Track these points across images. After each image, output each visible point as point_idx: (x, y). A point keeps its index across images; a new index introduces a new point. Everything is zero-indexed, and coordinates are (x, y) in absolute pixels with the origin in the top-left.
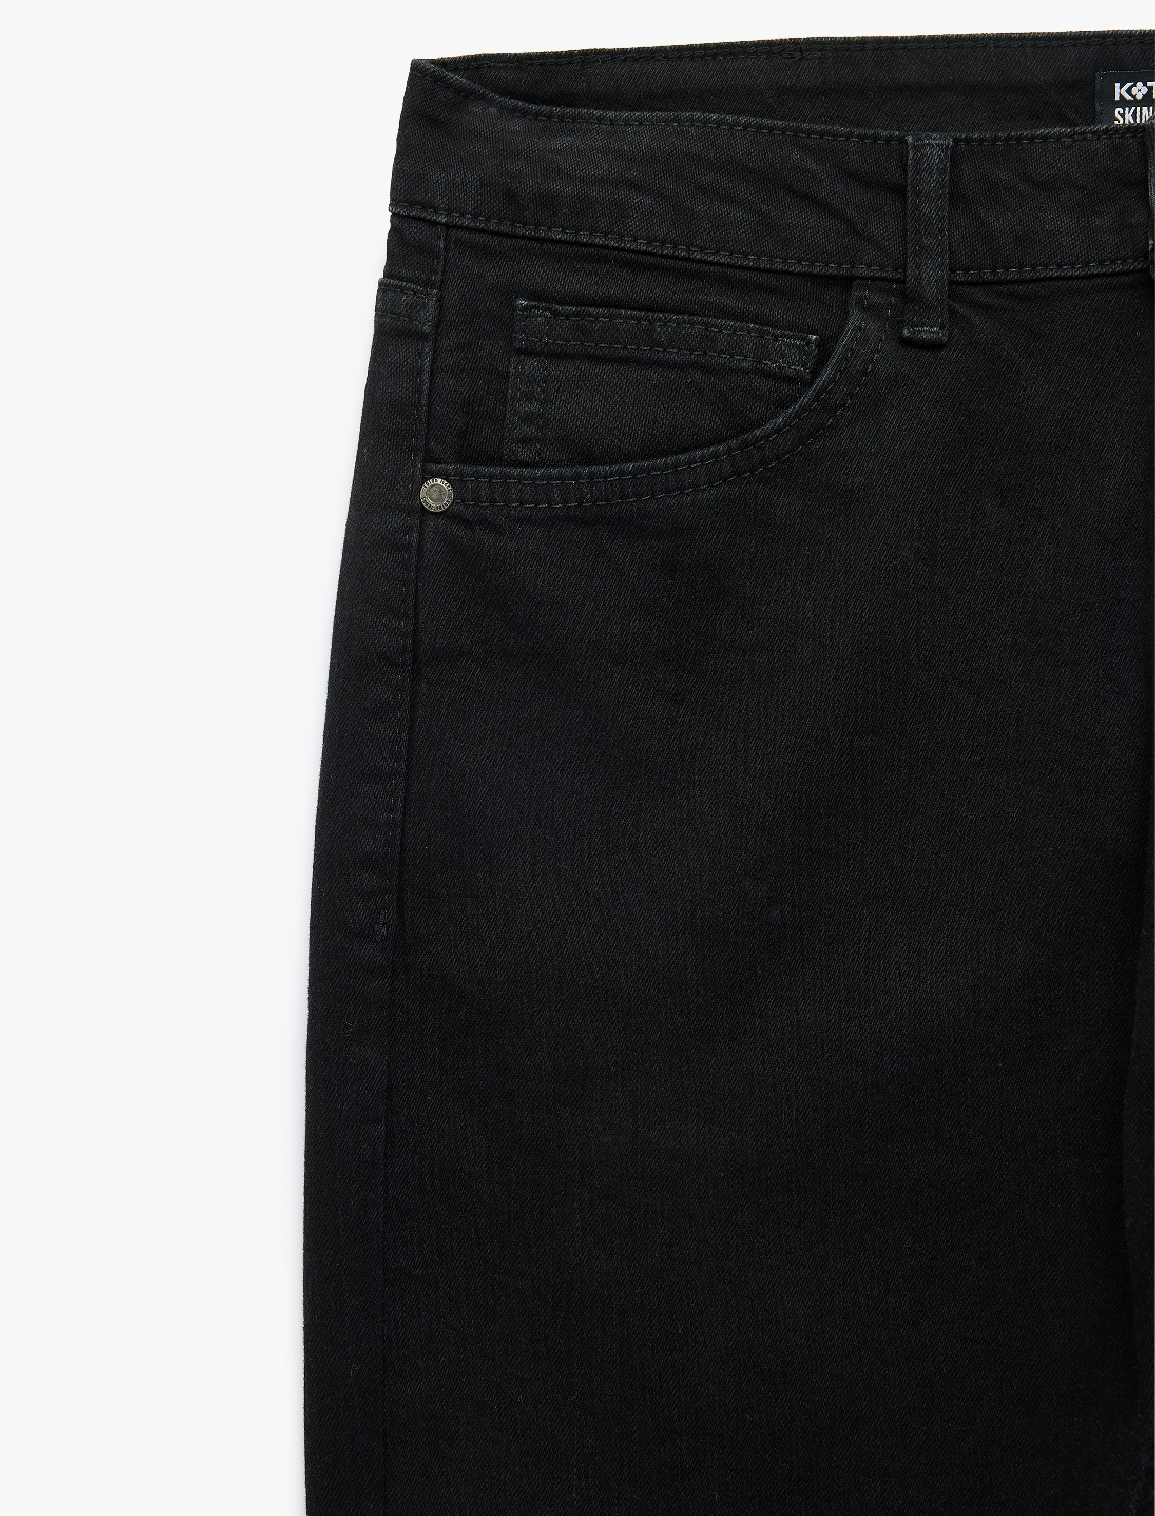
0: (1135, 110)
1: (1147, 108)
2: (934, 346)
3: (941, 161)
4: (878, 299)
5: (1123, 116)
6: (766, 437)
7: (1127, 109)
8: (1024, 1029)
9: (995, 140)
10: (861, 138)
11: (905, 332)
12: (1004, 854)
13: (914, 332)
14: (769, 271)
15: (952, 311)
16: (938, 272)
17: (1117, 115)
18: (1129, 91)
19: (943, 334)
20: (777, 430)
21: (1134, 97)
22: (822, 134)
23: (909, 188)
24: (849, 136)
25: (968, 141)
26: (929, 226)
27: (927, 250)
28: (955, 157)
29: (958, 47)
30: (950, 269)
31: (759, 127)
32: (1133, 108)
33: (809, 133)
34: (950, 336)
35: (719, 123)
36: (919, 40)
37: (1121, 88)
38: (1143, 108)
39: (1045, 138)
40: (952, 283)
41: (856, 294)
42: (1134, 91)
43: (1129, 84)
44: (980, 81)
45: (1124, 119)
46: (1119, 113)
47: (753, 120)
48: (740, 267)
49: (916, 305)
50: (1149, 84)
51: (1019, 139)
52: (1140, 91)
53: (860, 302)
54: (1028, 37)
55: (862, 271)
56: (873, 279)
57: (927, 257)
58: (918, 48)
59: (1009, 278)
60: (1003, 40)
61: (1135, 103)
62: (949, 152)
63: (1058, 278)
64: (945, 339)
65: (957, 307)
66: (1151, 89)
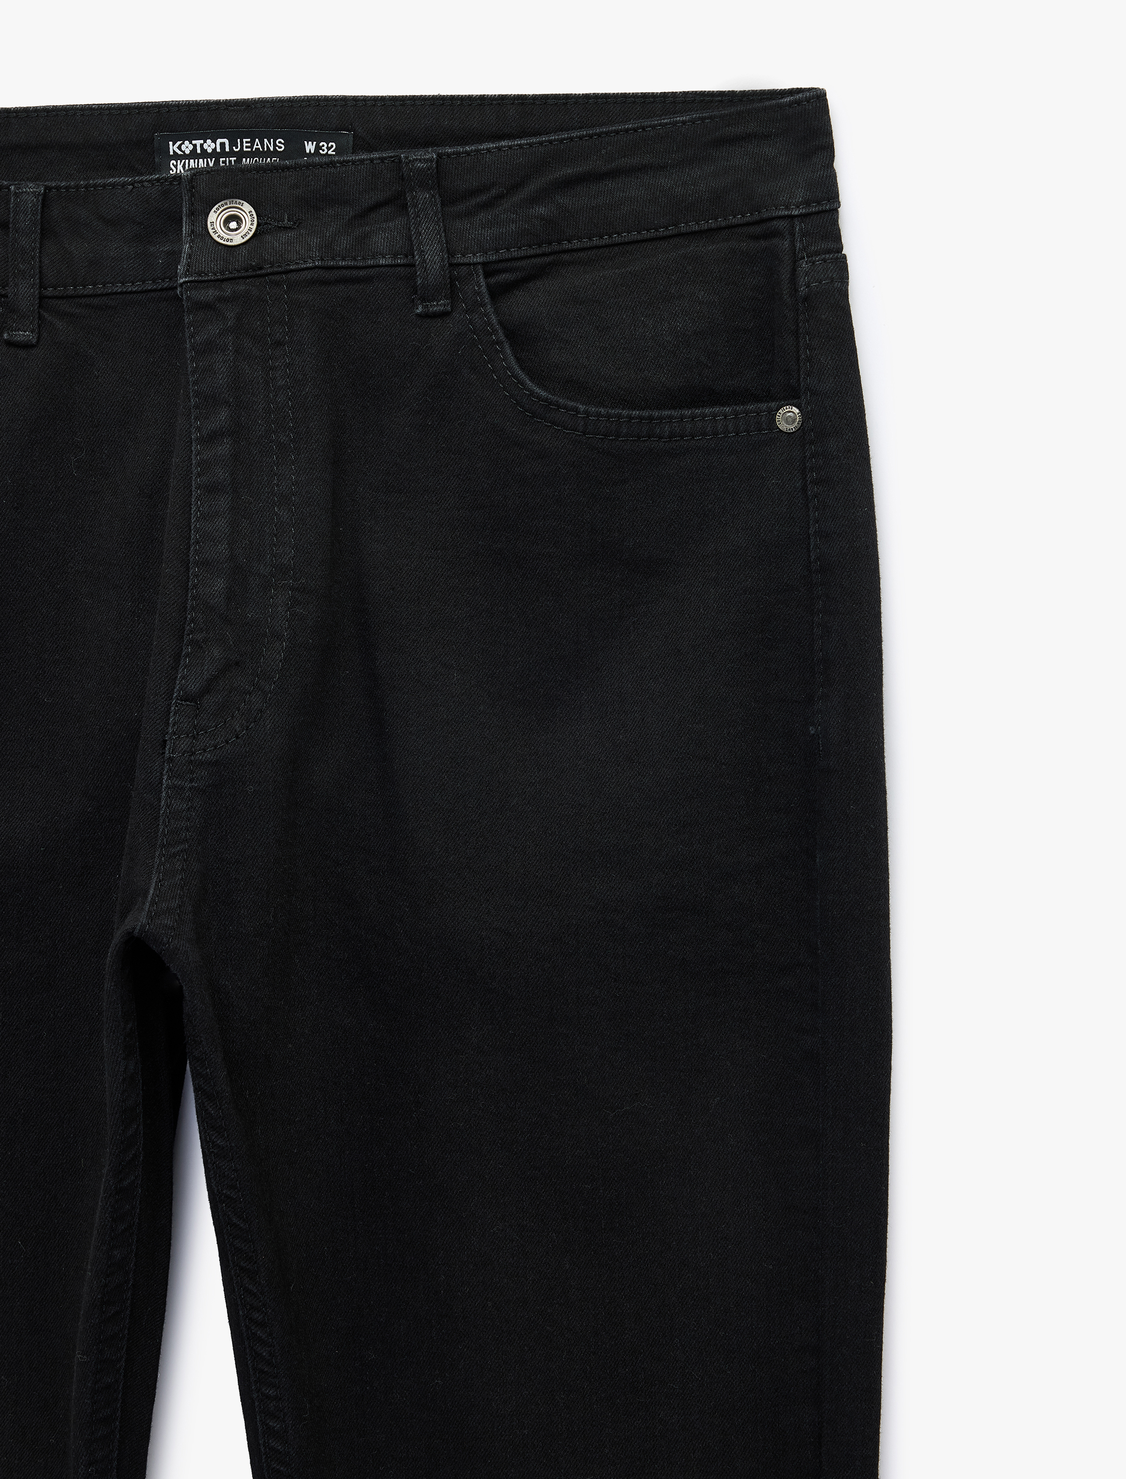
0: (185, 162)
1: (193, 160)
2: (26, 346)
3: (34, 205)
5: (176, 167)
7: (179, 161)
9: (77, 187)
11: (5, 336)
12: (70, 729)
13: (12, 336)
15: (40, 317)
16: (31, 290)
17: (172, 166)
18: (179, 148)
19: (33, 337)
21: (184, 152)
23: (11, 226)
25: (58, 188)
26: (24, 255)
27: (22, 273)
28: (45, 200)
29: (55, 116)
30: (40, 287)
32: (183, 161)
34: (39, 338)
37: (173, 146)
38: (191, 160)
39: (114, 185)
40: (42, 298)
42: (184, 147)
43: (179, 143)
44: (70, 142)
45: (177, 169)
46: (173, 164)
49: (15, 314)
50: (194, 142)
51: (95, 186)
52: (187, 147)
57: (22, 278)
58: (26, 117)
59: (86, 293)
60: (86, 110)
61: (185, 156)
62: (40, 198)
63: (121, 293)
64: (34, 341)
65: (46, 315)
66: (195, 146)
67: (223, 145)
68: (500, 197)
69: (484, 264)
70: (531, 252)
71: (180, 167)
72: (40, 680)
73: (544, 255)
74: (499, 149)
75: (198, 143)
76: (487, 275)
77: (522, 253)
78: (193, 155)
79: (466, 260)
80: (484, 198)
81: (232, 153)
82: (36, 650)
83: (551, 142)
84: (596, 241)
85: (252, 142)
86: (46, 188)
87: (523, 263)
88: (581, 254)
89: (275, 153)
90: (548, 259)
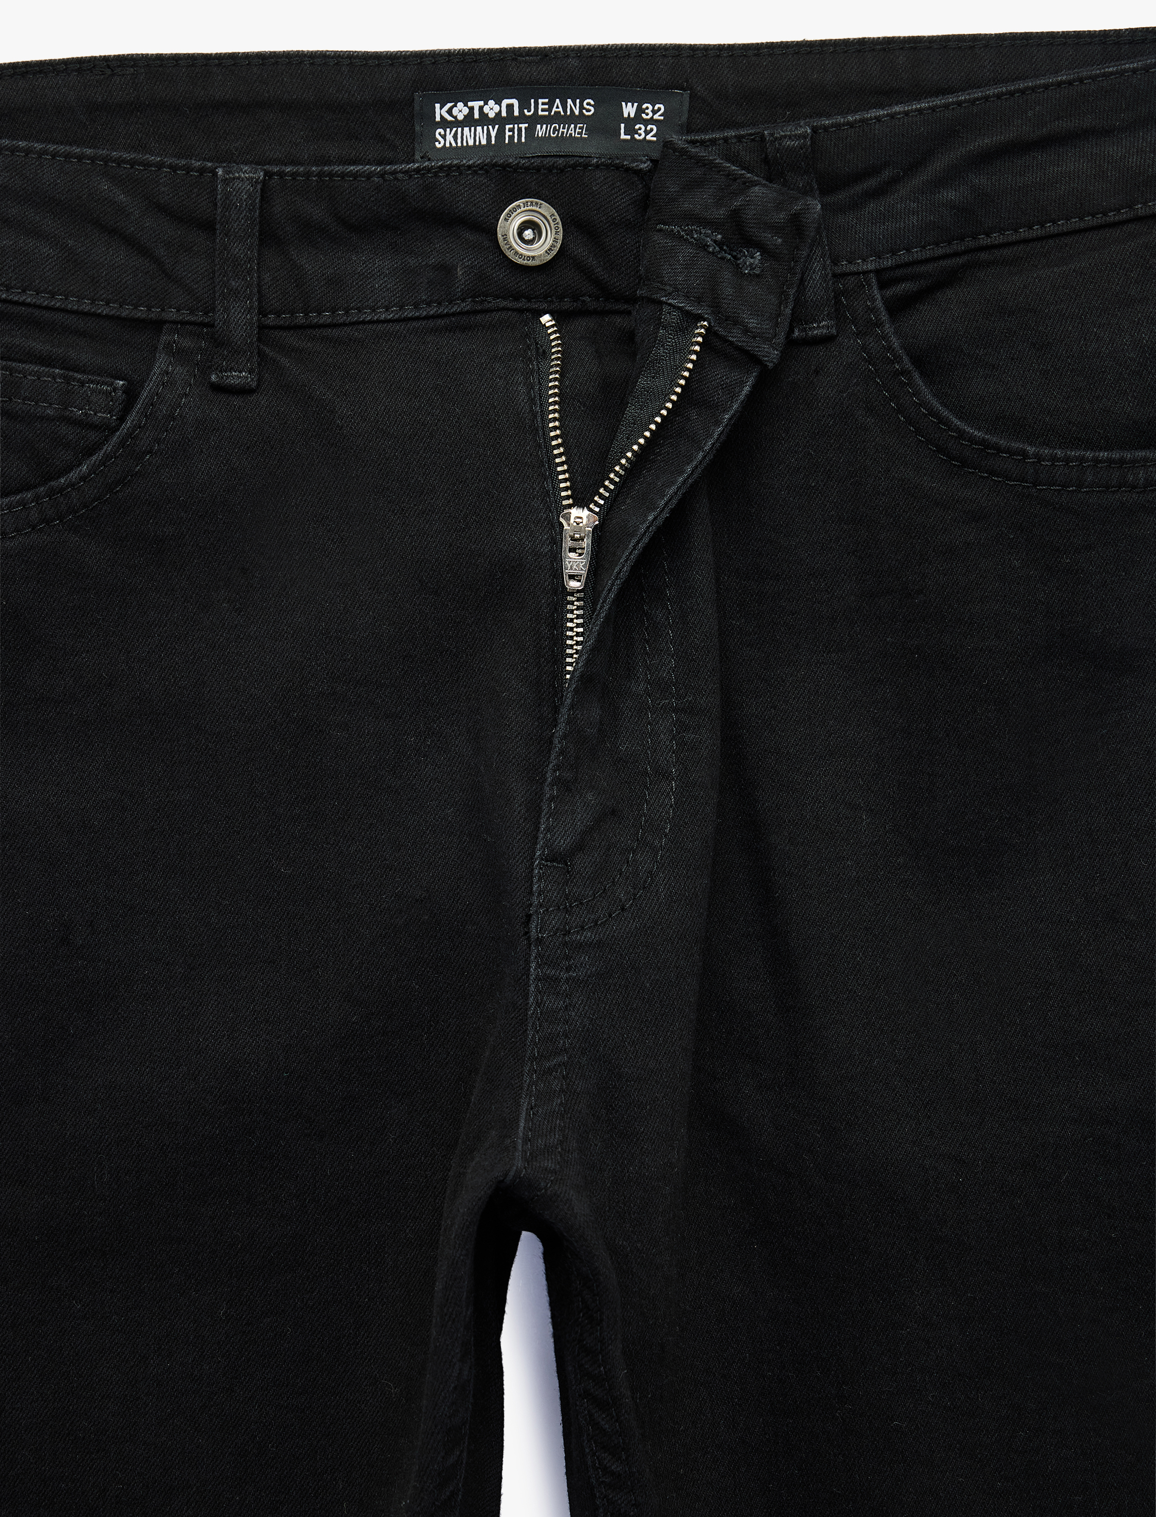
0: (456, 131)
1: (468, 128)
2: (242, 391)
3: (250, 196)
4: (187, 343)
5: (444, 137)
6: (72, 485)
7: (448, 130)
8: (337, 1090)
9: (308, 175)
10: (174, 168)
11: (213, 377)
13: (222, 378)
14: (76, 312)
15: (261, 354)
16: (247, 315)
17: (438, 136)
18: (450, 112)
19: (252, 379)
20: (83, 478)
21: (455, 117)
22: (133, 163)
23: (218, 226)
24: (160, 166)
25: (281, 175)
26: (237, 268)
27: (235, 293)
28: (265, 191)
29: (273, 64)
30: (260, 313)
31: (67, 156)
32: (455, 129)
33: (119, 162)
34: (259, 381)
35: (28, 152)
36: (233, 57)
37: (441, 109)
38: (465, 128)
39: (355, 175)
40: (262, 327)
41: (164, 338)
42: (455, 111)
43: (449, 105)
44: (296, 99)
45: (445, 141)
46: (440, 134)
47: (62, 148)
48: (47, 308)
49: (225, 349)
50: (470, 104)
51: (331, 175)
52: (461, 111)
53: (168, 346)
54: (343, 55)
55: (172, 314)
56: (183, 323)
57: (235, 300)
58: (233, 65)
59: (321, 321)
60: (318, 58)
61: (457, 123)
62: (259, 187)
63: (371, 322)
64: (254, 384)
65: (267, 350)
66: (472, 109)
67: (510, 107)
68: (894, 181)
69: (878, 272)
70: (940, 252)
71: (450, 138)
72: (273, 844)
73: (956, 254)
74: (892, 116)
75: (476, 104)
76: (882, 286)
77: (928, 254)
78: (469, 121)
79: (853, 268)
80: (871, 183)
81: (522, 118)
82: (267, 802)
83: (959, 104)
84: (1023, 233)
85: (551, 104)
86: (267, 173)
87: (930, 267)
88: (1006, 252)
89: (581, 118)
90: (960, 260)
